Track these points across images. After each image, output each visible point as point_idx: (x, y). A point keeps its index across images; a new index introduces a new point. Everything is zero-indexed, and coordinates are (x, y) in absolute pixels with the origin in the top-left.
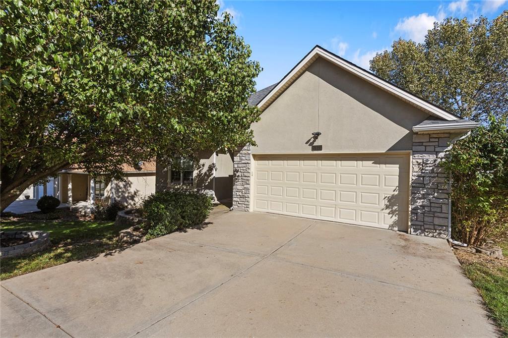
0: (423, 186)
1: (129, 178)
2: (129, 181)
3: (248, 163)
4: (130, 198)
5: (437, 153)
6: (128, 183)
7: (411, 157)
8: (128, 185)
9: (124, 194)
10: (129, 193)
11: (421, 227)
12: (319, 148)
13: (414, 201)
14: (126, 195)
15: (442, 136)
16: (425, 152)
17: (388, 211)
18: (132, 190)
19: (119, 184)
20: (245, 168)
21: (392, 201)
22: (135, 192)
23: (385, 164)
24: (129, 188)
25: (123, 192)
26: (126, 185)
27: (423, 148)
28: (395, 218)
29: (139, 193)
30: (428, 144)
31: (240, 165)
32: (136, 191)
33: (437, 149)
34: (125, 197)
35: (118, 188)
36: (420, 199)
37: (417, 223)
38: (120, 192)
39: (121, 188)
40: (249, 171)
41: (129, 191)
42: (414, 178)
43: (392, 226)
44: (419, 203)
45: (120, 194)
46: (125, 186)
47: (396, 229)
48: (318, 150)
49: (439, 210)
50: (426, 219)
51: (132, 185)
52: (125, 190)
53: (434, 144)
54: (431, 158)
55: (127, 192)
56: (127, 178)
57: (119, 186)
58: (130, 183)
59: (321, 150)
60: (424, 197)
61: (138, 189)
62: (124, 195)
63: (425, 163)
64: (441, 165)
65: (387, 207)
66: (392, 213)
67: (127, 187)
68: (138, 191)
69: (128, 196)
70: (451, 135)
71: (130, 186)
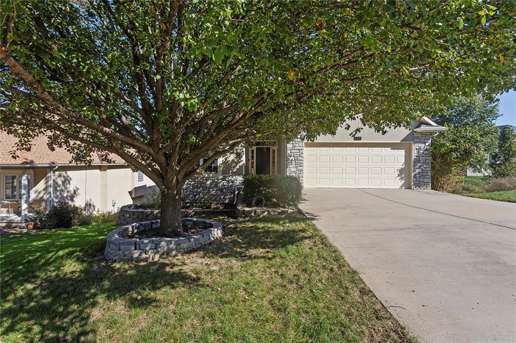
0: (419, 161)
1: (68, 172)
2: (68, 176)
3: (301, 149)
4: (69, 198)
5: (425, 143)
6: (67, 179)
7: (413, 145)
8: (67, 182)
9: (62, 193)
10: (68, 192)
11: (418, 185)
12: (360, 138)
13: (415, 171)
14: (65, 195)
15: (427, 134)
16: (420, 142)
17: (399, 178)
18: (71, 188)
19: (57, 181)
20: (298, 154)
21: (401, 171)
22: (74, 191)
23: (397, 149)
24: (68, 186)
25: (62, 190)
26: (65, 181)
27: (418, 140)
28: (403, 182)
29: (79, 191)
30: (421, 138)
31: (294, 151)
32: (75, 189)
33: (425, 141)
34: (64, 197)
35: (56, 185)
36: (417, 169)
37: (417, 182)
38: (58, 191)
39: (59, 186)
40: (303, 155)
41: (68, 190)
42: (415, 157)
43: (401, 187)
44: (417, 171)
45: (58, 193)
46: (63, 183)
47: (404, 188)
48: (358, 140)
49: (426, 174)
50: (421, 180)
51: (71, 182)
52: (63, 189)
53: (423, 138)
54: (422, 146)
55: (66, 191)
56: (66, 173)
57: (57, 183)
58: (69, 179)
59: (361, 140)
60: (419, 167)
61: (77, 187)
62: (63, 195)
63: (420, 149)
64: (426, 150)
65: (399, 176)
66: (401, 179)
67: (65, 184)
68: (77, 189)
69: (67, 196)
70: (431, 133)
71: (69, 183)
